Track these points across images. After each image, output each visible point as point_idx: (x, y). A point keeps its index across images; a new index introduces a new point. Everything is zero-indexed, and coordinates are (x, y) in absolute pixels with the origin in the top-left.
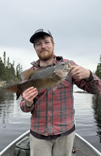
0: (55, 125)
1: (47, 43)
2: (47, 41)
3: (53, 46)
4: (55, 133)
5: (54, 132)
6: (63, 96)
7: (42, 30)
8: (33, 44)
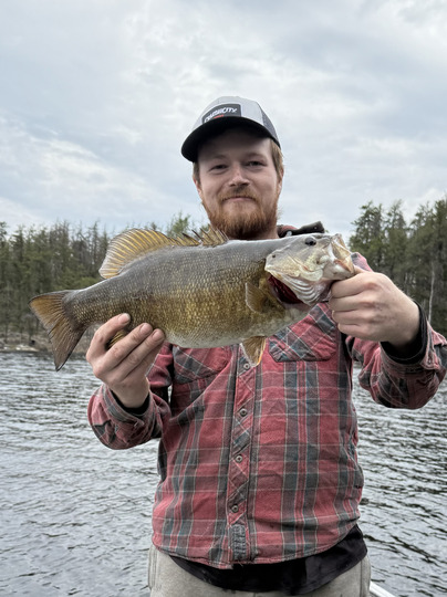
0: (261, 521)
1: (256, 163)
2: (255, 159)
3: (280, 180)
4: (258, 555)
5: (257, 552)
6: (302, 394)
7: (238, 107)
8: (191, 164)
